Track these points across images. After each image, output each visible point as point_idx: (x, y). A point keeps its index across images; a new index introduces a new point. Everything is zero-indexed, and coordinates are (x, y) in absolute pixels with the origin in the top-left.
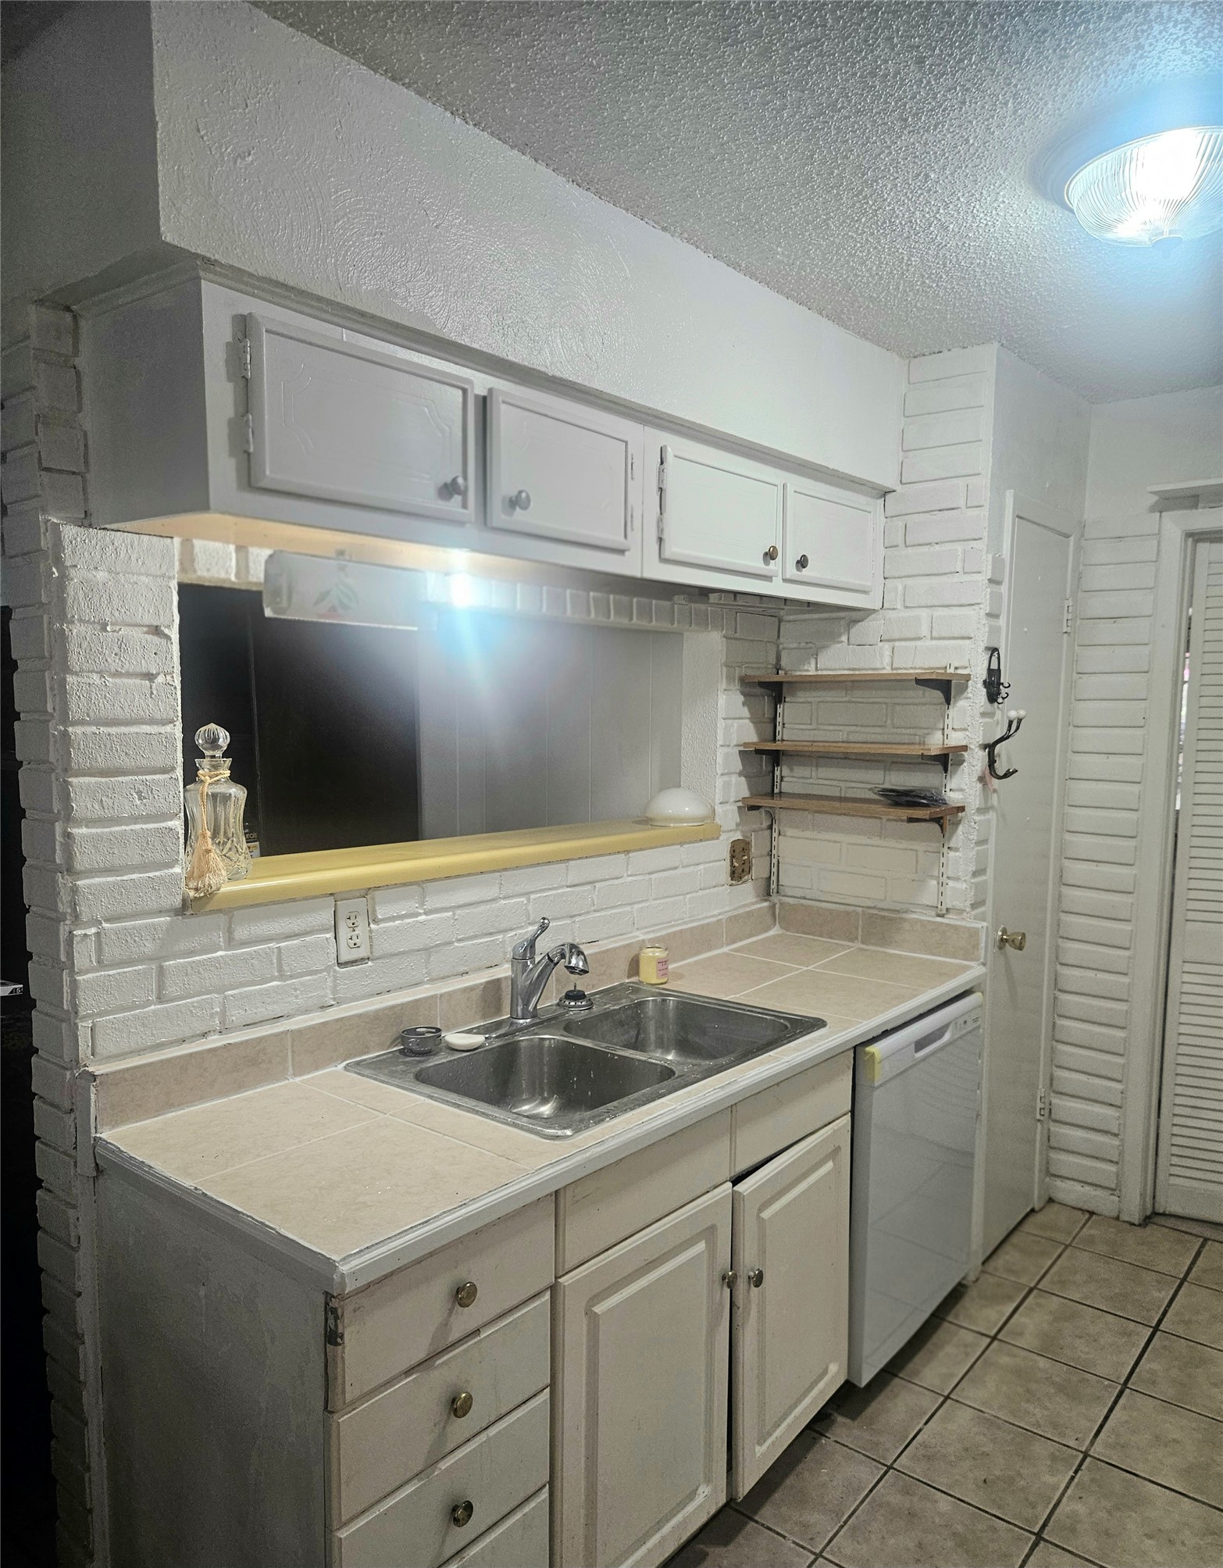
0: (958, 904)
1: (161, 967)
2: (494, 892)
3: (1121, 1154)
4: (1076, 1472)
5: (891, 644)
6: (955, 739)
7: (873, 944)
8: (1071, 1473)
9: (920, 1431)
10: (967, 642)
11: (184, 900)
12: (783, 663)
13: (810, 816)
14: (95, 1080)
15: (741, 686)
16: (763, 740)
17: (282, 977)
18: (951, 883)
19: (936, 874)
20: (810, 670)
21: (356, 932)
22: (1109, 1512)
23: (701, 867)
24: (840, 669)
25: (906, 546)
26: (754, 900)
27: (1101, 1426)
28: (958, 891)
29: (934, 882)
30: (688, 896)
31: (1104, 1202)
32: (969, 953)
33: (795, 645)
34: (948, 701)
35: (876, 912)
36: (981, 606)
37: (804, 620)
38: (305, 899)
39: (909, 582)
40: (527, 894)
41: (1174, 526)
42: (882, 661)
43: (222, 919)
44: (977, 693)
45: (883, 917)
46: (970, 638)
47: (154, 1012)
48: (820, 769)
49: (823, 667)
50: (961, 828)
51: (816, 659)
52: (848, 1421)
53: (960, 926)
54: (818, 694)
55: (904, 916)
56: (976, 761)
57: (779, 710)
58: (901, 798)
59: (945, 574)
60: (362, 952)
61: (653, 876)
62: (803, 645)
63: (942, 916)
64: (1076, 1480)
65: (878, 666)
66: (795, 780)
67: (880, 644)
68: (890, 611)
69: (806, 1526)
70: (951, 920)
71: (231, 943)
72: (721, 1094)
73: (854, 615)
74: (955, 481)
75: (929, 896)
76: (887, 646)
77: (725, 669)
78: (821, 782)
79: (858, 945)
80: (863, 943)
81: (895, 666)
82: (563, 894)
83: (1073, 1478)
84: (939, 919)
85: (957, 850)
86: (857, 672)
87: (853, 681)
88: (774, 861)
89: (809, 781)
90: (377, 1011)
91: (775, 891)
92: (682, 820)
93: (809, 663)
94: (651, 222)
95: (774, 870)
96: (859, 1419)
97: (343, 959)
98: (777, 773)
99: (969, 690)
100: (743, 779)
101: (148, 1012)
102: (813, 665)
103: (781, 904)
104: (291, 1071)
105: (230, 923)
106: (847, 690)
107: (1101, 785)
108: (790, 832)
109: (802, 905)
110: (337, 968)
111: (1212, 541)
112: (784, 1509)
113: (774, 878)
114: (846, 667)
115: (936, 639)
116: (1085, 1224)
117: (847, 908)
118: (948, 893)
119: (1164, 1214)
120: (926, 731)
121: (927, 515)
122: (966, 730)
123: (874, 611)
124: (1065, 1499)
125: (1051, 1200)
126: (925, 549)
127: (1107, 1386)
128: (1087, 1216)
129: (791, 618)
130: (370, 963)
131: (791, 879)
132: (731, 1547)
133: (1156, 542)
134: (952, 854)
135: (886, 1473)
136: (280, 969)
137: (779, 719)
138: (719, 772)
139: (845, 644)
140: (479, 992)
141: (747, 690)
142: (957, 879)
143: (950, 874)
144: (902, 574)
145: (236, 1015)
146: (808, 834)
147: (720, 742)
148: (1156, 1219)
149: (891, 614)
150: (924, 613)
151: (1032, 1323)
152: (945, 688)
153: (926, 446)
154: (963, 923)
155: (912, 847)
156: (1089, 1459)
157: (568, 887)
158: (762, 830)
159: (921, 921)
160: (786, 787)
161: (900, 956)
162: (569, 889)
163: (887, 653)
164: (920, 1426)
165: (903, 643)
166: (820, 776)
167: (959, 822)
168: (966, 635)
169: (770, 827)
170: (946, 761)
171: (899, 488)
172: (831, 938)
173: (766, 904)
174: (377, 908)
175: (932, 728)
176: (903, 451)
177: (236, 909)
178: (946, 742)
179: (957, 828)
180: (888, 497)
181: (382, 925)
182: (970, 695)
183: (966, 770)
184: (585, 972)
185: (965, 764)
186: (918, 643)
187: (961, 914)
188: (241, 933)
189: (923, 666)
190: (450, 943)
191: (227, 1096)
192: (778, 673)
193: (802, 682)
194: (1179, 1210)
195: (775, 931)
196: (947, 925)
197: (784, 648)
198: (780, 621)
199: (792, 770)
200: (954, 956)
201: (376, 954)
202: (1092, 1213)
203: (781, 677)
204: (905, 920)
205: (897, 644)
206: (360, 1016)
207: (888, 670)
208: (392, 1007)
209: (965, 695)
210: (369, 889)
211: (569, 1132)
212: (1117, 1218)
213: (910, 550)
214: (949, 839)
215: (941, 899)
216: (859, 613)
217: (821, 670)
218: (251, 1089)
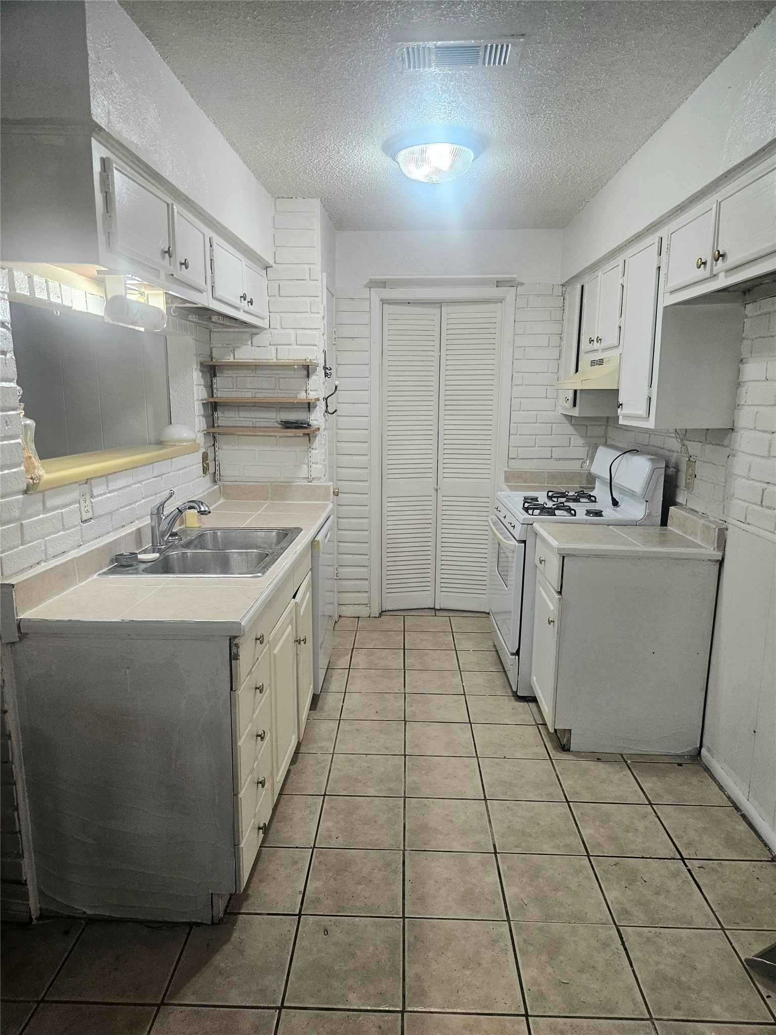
0: (318, 475)
1: (22, 524)
2: (130, 481)
3: (370, 588)
4: (405, 699)
5: (276, 347)
6: (312, 395)
7: (277, 500)
8: (404, 700)
9: (342, 706)
10: (315, 347)
11: (28, 486)
12: (214, 355)
13: (236, 438)
14: (14, 587)
15: (201, 367)
16: (209, 397)
17: (64, 529)
18: (314, 466)
19: (307, 462)
20: (230, 359)
21: (87, 503)
22: (422, 707)
23: (194, 467)
24: (248, 359)
25: (280, 296)
26: (211, 485)
27: (405, 684)
28: (318, 469)
29: (306, 466)
30: (191, 483)
31: (363, 611)
32: (326, 498)
33: (220, 345)
34: (308, 376)
35: (277, 484)
36: (321, 330)
37: (226, 332)
38: (69, 484)
39: (283, 315)
40: (140, 482)
41: (376, 295)
42: (269, 355)
43: (40, 496)
44: (320, 371)
45: (282, 486)
46: (316, 345)
47: (21, 550)
48: (240, 412)
49: (238, 358)
50: (317, 438)
51: (234, 353)
52: (314, 711)
53: (320, 485)
54: (237, 372)
55: (292, 484)
56: (321, 405)
57: (215, 381)
58: (287, 425)
59: (301, 312)
60: (90, 515)
61: (180, 472)
62: (225, 345)
63: (311, 482)
64: (406, 701)
65: (269, 358)
66: (225, 419)
67: (270, 347)
68: (274, 330)
69: (322, 748)
70: (314, 483)
71: (45, 510)
72: (295, 556)
73: (254, 331)
74: (303, 265)
75: (304, 473)
76: (273, 348)
77: (195, 357)
78: (241, 419)
79: (268, 502)
80: (271, 500)
81: (278, 358)
82: (152, 482)
83: (405, 701)
84: (310, 483)
85: (316, 449)
86: (258, 361)
87: (256, 365)
88: (217, 463)
89: (234, 419)
90: (104, 546)
91: (219, 479)
92: (186, 441)
93: (230, 355)
94: (211, 119)
95: (217, 468)
96: (317, 709)
97: (85, 518)
98: (216, 415)
99: (317, 371)
100: (204, 418)
101: (19, 551)
102: (232, 357)
103: (223, 486)
104: (78, 581)
105: (44, 498)
106: (253, 370)
107: (352, 418)
108: (224, 447)
109: (236, 485)
110: (82, 524)
111: (389, 304)
112: (309, 746)
113: (217, 473)
114: (252, 358)
115: (299, 345)
116: (358, 622)
117: (261, 484)
118: (313, 470)
119: (385, 611)
120: (296, 392)
121: (290, 281)
122: (317, 390)
123: (267, 329)
124: (406, 708)
125: (340, 616)
126: (290, 299)
127: (398, 672)
128: (357, 619)
129: (216, 330)
130: (93, 521)
131: (227, 472)
132: (298, 763)
133: (368, 303)
134: (313, 451)
135: (339, 722)
136: (63, 525)
137: (215, 386)
138: (197, 414)
139: (250, 346)
140: (134, 535)
141: (202, 369)
142: (317, 463)
143: (313, 461)
144: (279, 311)
145: (51, 551)
146: (235, 447)
147: (196, 398)
148: (383, 613)
149: (274, 331)
150: (292, 332)
151: (360, 659)
152: (307, 369)
153: (287, 246)
154: (322, 484)
155: (293, 450)
156: (406, 694)
157: (154, 478)
158: (211, 447)
159: (302, 485)
160: (221, 423)
161: (291, 504)
162: (154, 479)
163: (274, 351)
164: (342, 704)
165: (282, 347)
166: (241, 416)
167: (316, 436)
168: (314, 344)
169: (214, 445)
170: (309, 406)
171: (274, 265)
172: (254, 500)
173: (217, 486)
174: (93, 489)
175: (300, 390)
176: (275, 246)
177: (46, 490)
178: (308, 396)
179: (316, 438)
180: (268, 269)
181: (96, 499)
182: (318, 374)
183: (318, 410)
184: (210, 512)
185: (317, 407)
186: (290, 347)
187: (319, 480)
188: (49, 504)
189: (293, 358)
190: (118, 509)
191: (59, 595)
192: (212, 360)
193: (226, 365)
194: (391, 608)
195: (222, 501)
196: (315, 485)
197: (213, 347)
198: (210, 332)
199: (223, 413)
200: (318, 500)
201: (95, 516)
202: (358, 617)
203: (214, 362)
204: (293, 486)
205: (278, 347)
206: (98, 549)
207: (275, 360)
208: (108, 544)
209: (316, 373)
210: (88, 479)
211: (259, 574)
212: (370, 616)
213: (282, 299)
214: (312, 444)
215: (310, 473)
216: (258, 330)
217: (237, 359)
218: (66, 590)
